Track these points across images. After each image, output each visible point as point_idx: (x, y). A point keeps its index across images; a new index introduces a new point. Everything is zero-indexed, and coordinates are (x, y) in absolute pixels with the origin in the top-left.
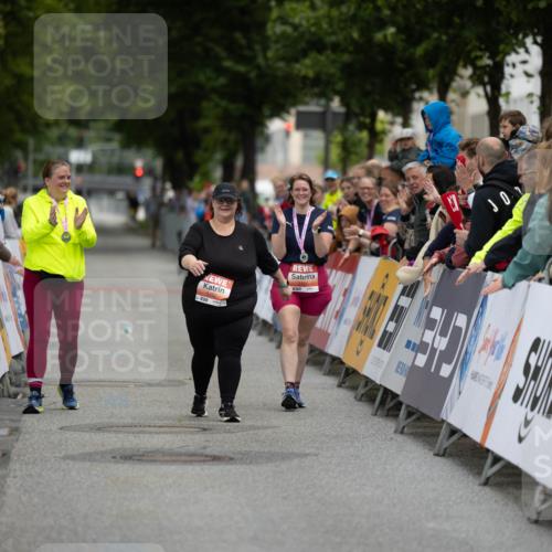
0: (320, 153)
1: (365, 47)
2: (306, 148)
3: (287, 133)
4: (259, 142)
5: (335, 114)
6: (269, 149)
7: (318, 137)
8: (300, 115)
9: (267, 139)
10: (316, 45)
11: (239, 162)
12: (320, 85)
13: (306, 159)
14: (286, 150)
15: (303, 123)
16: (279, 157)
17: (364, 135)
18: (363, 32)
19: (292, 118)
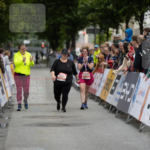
0: (93, 40)
2: (89, 39)
3: (84, 35)
4: (76, 37)
5: (97, 29)
6: (79, 39)
7: (92, 36)
8: (87, 30)
9: (78, 36)
11: (71, 43)
12: (94, 21)
13: (89, 42)
14: (84, 39)
15: (88, 32)
16: (82, 41)
17: (106, 35)
18: (104, 7)
19: (85, 31)
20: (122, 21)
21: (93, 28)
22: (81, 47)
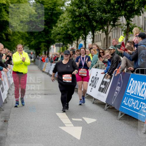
0: (59, 51)
1: (66, 34)
2: (56, 50)
3: (54, 48)
4: (50, 49)
5: (61, 45)
6: (51, 50)
7: (58, 48)
9: (51, 49)
10: (59, 34)
11: (47, 52)
12: (60, 40)
13: (56, 51)
15: (56, 46)
16: (53, 51)
17: (66, 48)
18: (66, 32)
19: (55, 45)
20: (74, 40)
21: (59, 44)
22: (52, 54)
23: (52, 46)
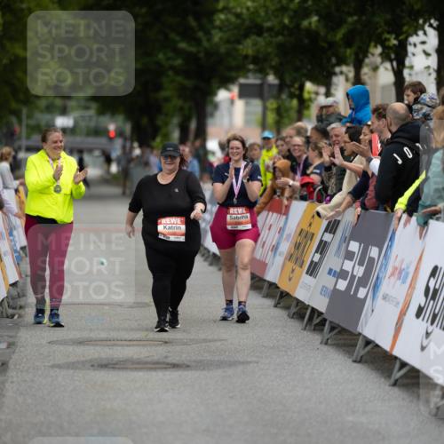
0: (259, 117)
2: (247, 113)
3: (232, 102)
4: (209, 109)
5: (271, 86)
6: (218, 114)
7: (257, 104)
8: (242, 87)
9: (216, 106)
10: (259, 30)
11: (193, 125)
14: (231, 114)
15: (245, 93)
16: (226, 121)
17: (295, 102)
20: (342, 61)
21: (258, 82)
23: (222, 95)
